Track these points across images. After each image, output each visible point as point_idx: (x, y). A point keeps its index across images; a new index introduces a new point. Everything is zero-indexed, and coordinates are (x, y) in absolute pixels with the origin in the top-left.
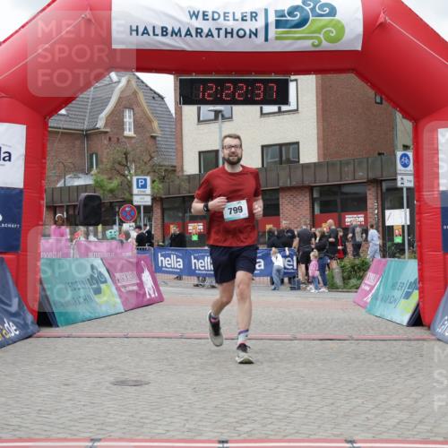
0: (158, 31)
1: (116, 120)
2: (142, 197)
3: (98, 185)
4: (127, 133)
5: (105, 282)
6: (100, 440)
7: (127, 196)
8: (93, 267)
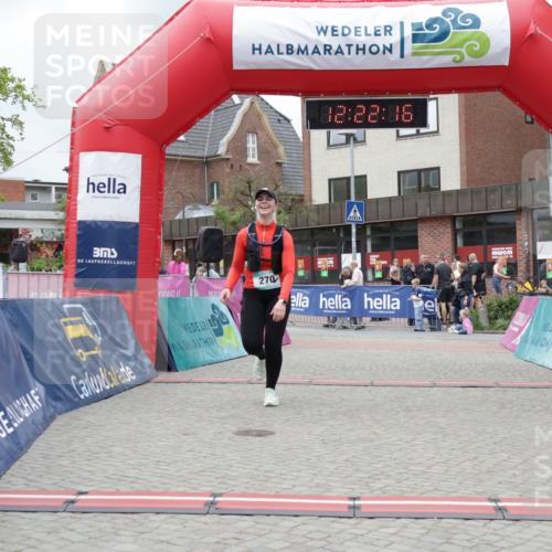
0: (283, 49)
1: (238, 146)
3: (219, 217)
4: (250, 160)
5: (228, 322)
6: (221, 495)
8: (214, 307)
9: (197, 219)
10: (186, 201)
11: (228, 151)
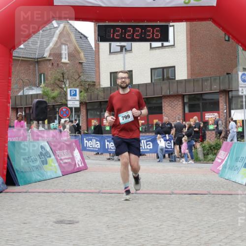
2: (73, 102)
3: (45, 94)
4: (64, 60)
5: (50, 156)
7: (64, 101)
8: (42, 147)
9: (32, 95)
10: (24, 85)
11: (50, 55)
